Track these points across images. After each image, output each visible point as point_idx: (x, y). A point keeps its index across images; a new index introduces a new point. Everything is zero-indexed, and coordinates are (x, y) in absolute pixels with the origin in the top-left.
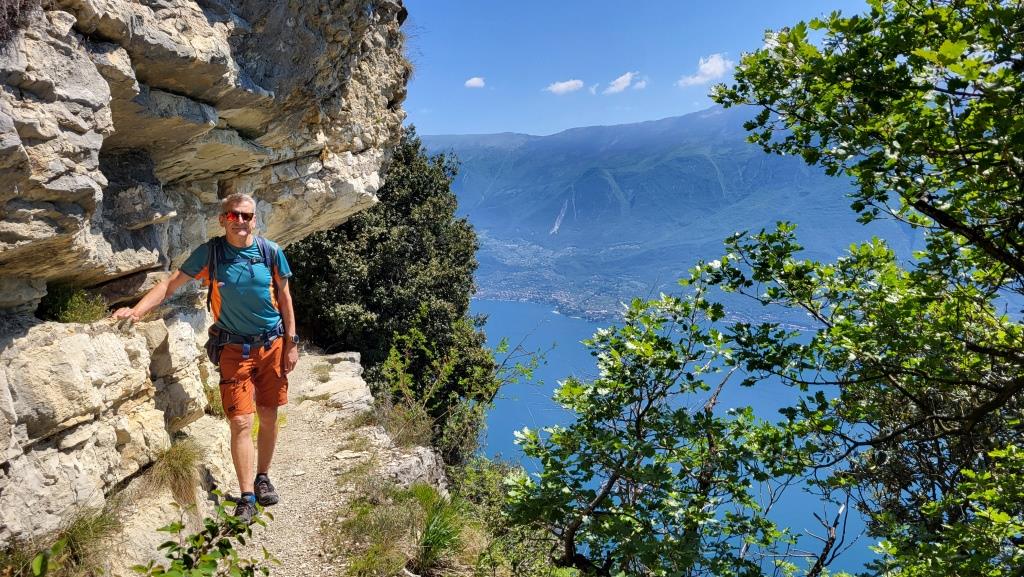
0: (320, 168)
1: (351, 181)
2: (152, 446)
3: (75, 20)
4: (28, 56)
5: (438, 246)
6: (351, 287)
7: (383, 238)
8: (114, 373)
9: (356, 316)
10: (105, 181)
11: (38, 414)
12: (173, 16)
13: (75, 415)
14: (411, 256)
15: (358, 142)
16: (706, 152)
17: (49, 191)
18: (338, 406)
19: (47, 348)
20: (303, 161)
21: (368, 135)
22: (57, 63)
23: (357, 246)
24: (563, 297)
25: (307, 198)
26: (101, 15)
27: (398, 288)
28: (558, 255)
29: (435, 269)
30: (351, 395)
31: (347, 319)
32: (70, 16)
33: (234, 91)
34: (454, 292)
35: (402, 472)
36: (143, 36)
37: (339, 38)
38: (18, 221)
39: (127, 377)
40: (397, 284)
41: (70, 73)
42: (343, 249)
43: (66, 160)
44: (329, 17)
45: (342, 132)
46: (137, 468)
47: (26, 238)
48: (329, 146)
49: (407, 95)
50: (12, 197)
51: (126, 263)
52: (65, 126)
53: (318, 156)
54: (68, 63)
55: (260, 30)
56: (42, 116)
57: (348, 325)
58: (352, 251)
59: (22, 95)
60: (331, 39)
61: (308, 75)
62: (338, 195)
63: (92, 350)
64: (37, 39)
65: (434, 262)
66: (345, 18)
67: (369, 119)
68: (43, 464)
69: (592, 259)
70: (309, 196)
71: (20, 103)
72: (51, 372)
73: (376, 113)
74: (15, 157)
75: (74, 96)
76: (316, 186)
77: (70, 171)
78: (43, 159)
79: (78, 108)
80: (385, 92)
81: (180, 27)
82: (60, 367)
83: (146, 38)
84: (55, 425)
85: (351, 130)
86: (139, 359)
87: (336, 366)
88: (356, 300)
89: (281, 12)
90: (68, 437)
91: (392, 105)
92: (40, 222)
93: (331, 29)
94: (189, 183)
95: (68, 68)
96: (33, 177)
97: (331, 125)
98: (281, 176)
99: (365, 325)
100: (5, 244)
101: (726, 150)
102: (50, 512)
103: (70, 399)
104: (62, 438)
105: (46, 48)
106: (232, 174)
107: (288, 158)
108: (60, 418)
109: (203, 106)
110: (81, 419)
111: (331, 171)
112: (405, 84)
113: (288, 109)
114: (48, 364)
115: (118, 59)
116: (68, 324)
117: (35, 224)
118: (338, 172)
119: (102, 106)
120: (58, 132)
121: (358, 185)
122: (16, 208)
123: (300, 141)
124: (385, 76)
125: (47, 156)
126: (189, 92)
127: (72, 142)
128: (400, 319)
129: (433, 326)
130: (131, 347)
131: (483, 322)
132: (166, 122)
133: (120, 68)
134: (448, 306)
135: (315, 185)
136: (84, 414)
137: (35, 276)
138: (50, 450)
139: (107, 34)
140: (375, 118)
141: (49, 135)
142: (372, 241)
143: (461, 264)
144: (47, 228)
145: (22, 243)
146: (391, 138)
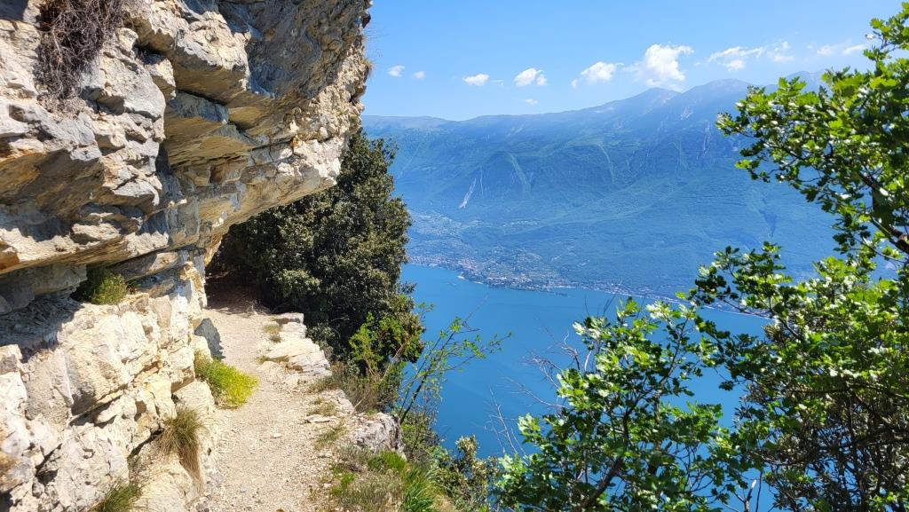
0: (290, 154)
1: (317, 167)
2: (162, 414)
3: (137, 37)
4: (106, 73)
5: (376, 221)
6: (298, 254)
7: (328, 213)
8: (136, 350)
9: (301, 281)
10: (160, 186)
11: (82, 392)
12: (204, 28)
13: (110, 393)
14: (352, 229)
15: (324, 132)
16: (599, 143)
17: (117, 196)
18: (299, 369)
19: (90, 331)
20: (275, 148)
21: (332, 126)
22: (127, 79)
23: (305, 219)
24: (468, 264)
25: (278, 180)
26: (156, 31)
27: (339, 258)
28: (465, 227)
29: (373, 242)
30: (309, 359)
31: (293, 284)
32: (133, 33)
33: (245, 93)
34: (388, 262)
35: (369, 438)
36: (183, 48)
37: (332, 47)
38: (89, 223)
39: (146, 353)
40: (338, 254)
41: (135, 87)
42: (292, 220)
43: (131, 167)
44: (326, 28)
45: (311, 122)
46: (149, 434)
47: (96, 240)
48: (299, 134)
49: (366, 90)
50: (88, 202)
51: (143, 246)
52: (131, 136)
53: (288, 143)
54: (134, 78)
55: (269, 39)
56: (114, 127)
57: (294, 289)
58: (300, 223)
59: (98, 109)
60: (325, 48)
61: (303, 79)
62: (305, 178)
63: (121, 331)
64: (112, 57)
65: (373, 235)
66: (340, 30)
67: (335, 111)
68: (82, 438)
69: (495, 232)
70: (279, 178)
71: (97, 116)
72: (93, 353)
73: (340, 107)
74: (95, 168)
75: (138, 109)
76: (286, 170)
77: (134, 179)
78: (114, 168)
79: (141, 119)
80: (349, 88)
81: (209, 38)
82: (99, 348)
83: (186, 50)
84: (94, 402)
85: (318, 120)
86: (151, 334)
87: (285, 326)
88: (301, 266)
89: (288, 23)
90: (104, 412)
91: (353, 100)
92: (108, 225)
93: (327, 39)
94: (186, 169)
95: (134, 83)
96: (106, 184)
97: (301, 115)
98: (257, 160)
99: (309, 289)
100: (77, 245)
101: (617, 143)
102: (88, 483)
103: (108, 378)
104: (98, 414)
105: (119, 65)
106: (224, 161)
107: (264, 144)
108: (98, 396)
109: (217, 105)
110: (114, 395)
111: (300, 156)
112: (365, 81)
113: (281, 107)
114: (91, 346)
115: (165, 69)
116: (101, 306)
117: (104, 226)
118: (306, 158)
119: (160, 117)
120: (125, 141)
121: (323, 171)
122: (89, 212)
123: (275, 130)
124: (349, 74)
125: (116, 165)
126: (208, 94)
127: (135, 150)
128: (339, 284)
129: (368, 291)
130: (146, 324)
131: (411, 290)
132: (188, 121)
133: (165, 77)
134: (383, 275)
135: (284, 167)
136: (116, 391)
137: (78, 263)
138: (88, 425)
139: (157, 47)
140: (339, 110)
141: (119, 145)
142: (319, 215)
143: (393, 238)
144: (113, 230)
145: (92, 244)
146: (351, 128)
